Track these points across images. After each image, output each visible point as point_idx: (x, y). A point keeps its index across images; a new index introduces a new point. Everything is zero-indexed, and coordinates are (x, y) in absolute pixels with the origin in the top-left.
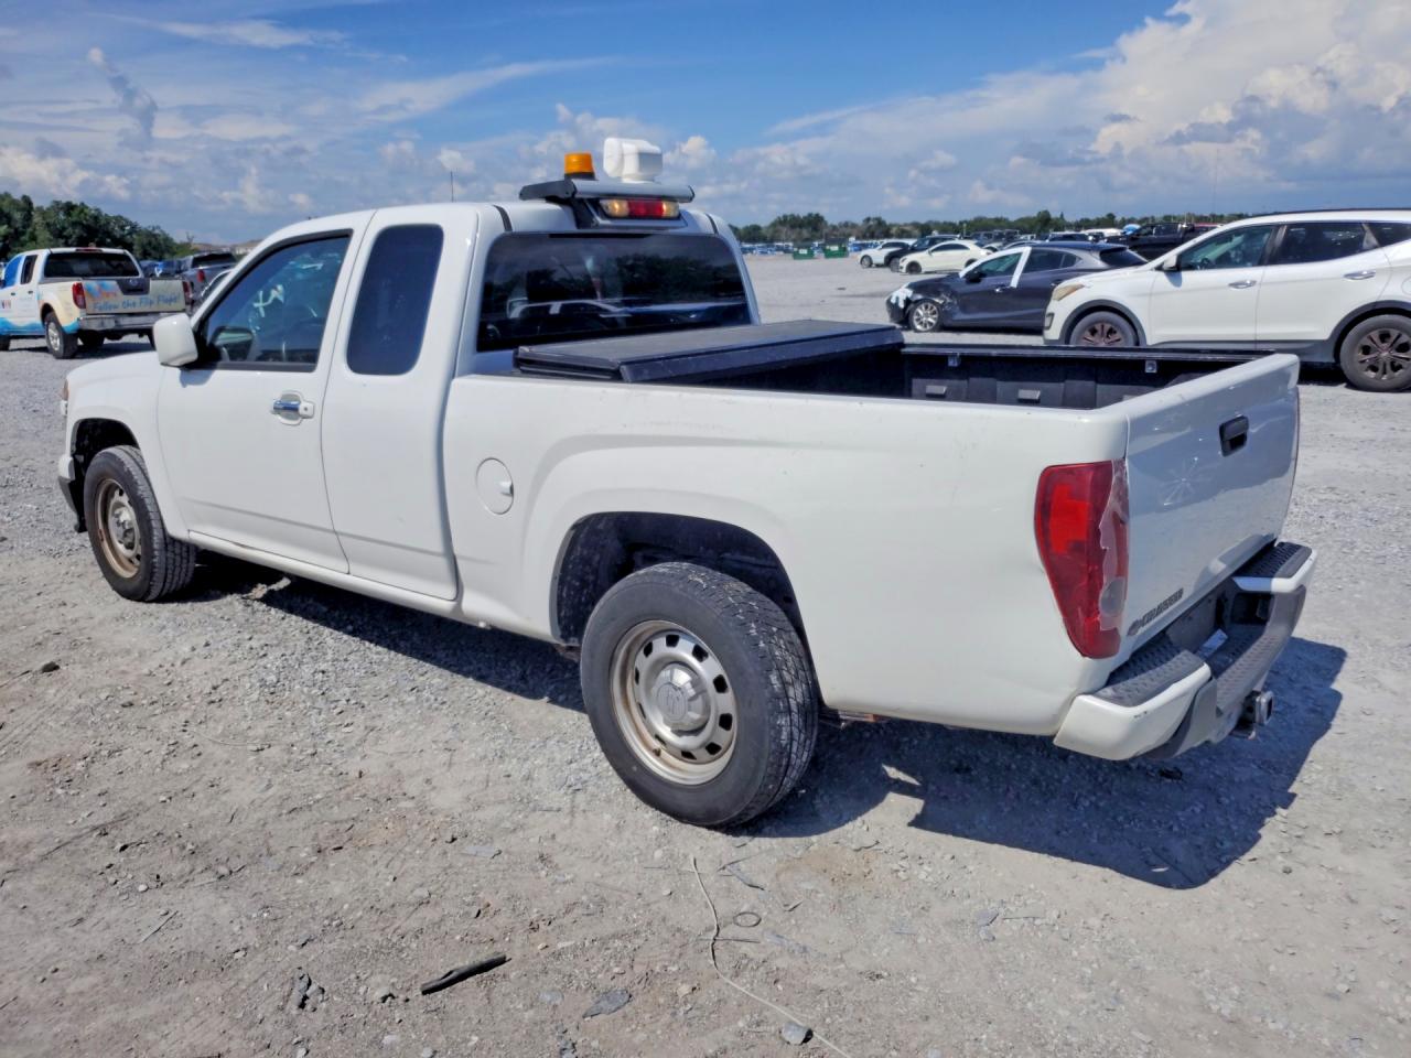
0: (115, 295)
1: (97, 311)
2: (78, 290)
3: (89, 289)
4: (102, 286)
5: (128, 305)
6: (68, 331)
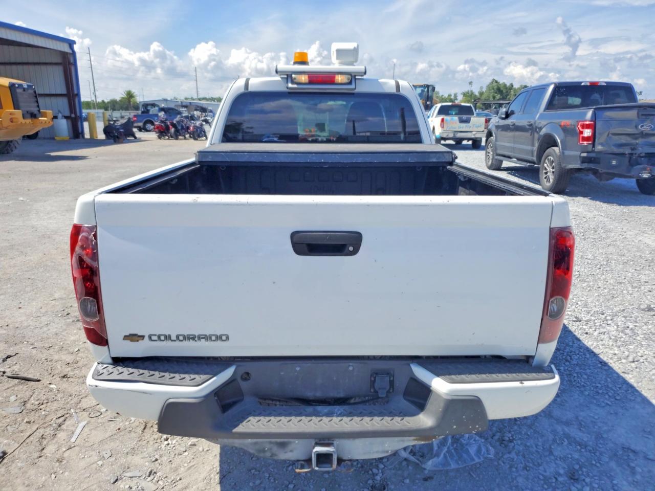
0: (456, 123)
1: (448, 130)
2: (443, 120)
3: (447, 120)
4: (452, 119)
5: (460, 128)
6: (437, 137)
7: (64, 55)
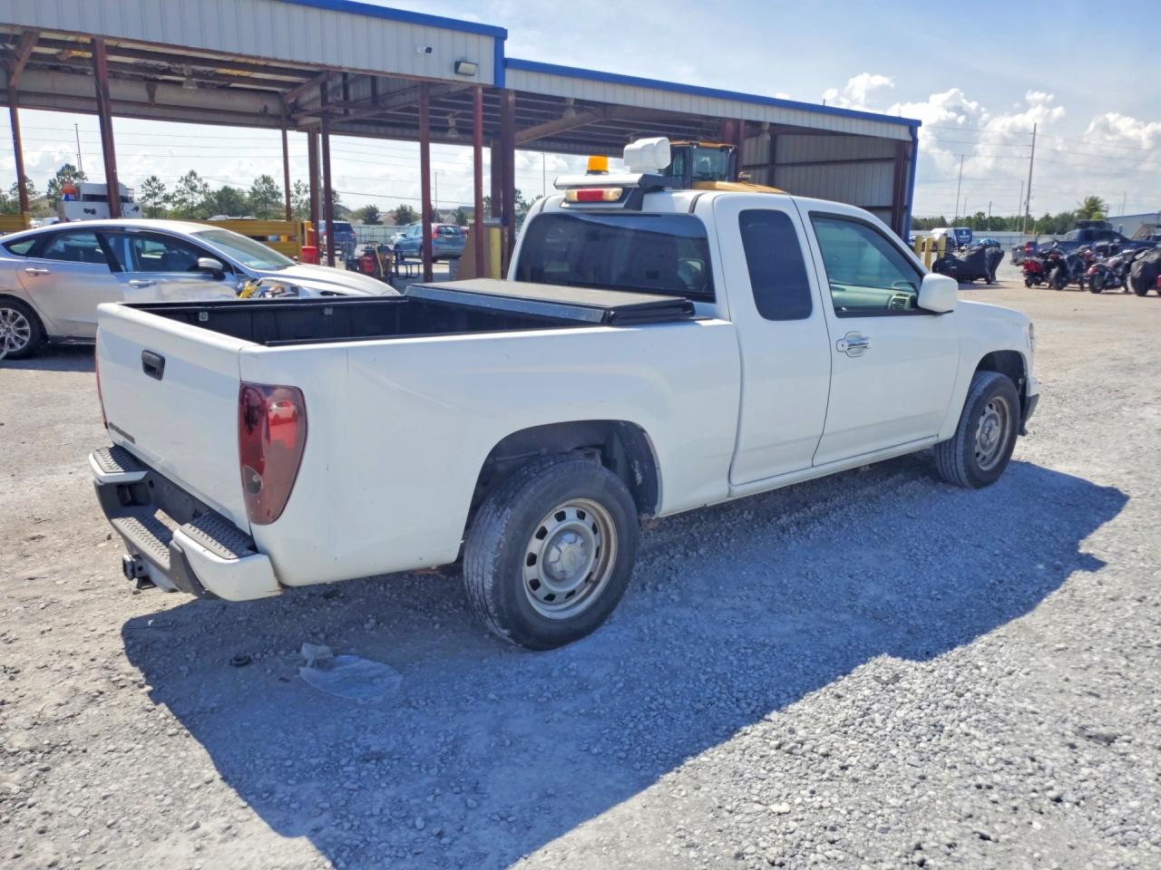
7: (900, 144)
